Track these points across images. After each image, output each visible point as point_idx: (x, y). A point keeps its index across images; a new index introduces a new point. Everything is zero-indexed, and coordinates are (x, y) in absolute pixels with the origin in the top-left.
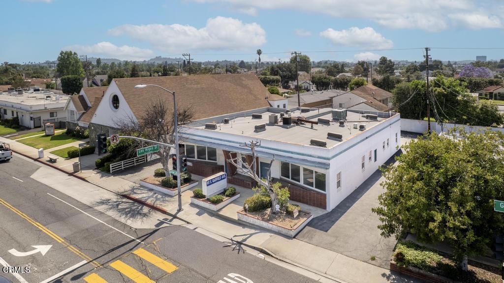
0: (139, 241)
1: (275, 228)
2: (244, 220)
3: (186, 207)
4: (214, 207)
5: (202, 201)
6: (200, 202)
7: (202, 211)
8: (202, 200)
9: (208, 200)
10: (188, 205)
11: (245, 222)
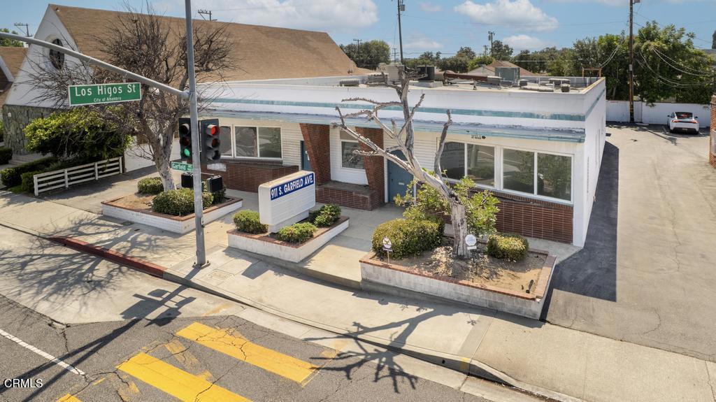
0: (64, 365)
1: (478, 297)
2: (381, 280)
3: (216, 258)
4: (291, 254)
5: (259, 239)
6: (254, 244)
7: (260, 264)
8: (257, 236)
9: (276, 236)
10: (220, 252)
11: (384, 285)
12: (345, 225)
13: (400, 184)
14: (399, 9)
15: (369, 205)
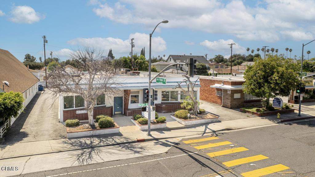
4: (164, 126)
10: (143, 132)
14: (44, 42)
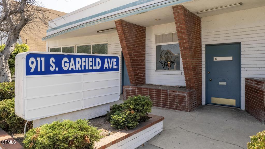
12: (158, 127)
13: (221, 83)
15: (187, 105)
